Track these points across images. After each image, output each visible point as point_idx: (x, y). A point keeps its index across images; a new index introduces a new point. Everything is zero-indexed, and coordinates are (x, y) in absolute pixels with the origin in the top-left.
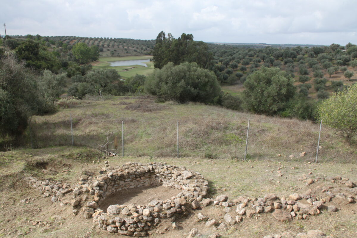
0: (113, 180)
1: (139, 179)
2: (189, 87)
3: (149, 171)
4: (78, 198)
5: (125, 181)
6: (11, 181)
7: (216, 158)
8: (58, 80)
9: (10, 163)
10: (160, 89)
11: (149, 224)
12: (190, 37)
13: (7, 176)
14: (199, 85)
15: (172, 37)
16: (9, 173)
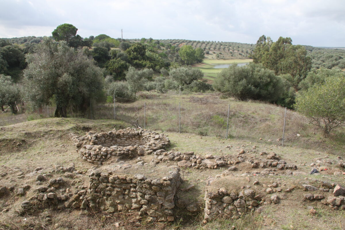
0: (111, 137)
1: (131, 139)
2: (250, 85)
3: (138, 134)
4: (81, 142)
5: (121, 140)
6: (60, 134)
7: (206, 135)
8: (139, 75)
9: (65, 124)
10: (224, 86)
11: (104, 157)
12: (287, 41)
13: (59, 131)
14: (261, 84)
15: (272, 41)
16: (61, 129)
